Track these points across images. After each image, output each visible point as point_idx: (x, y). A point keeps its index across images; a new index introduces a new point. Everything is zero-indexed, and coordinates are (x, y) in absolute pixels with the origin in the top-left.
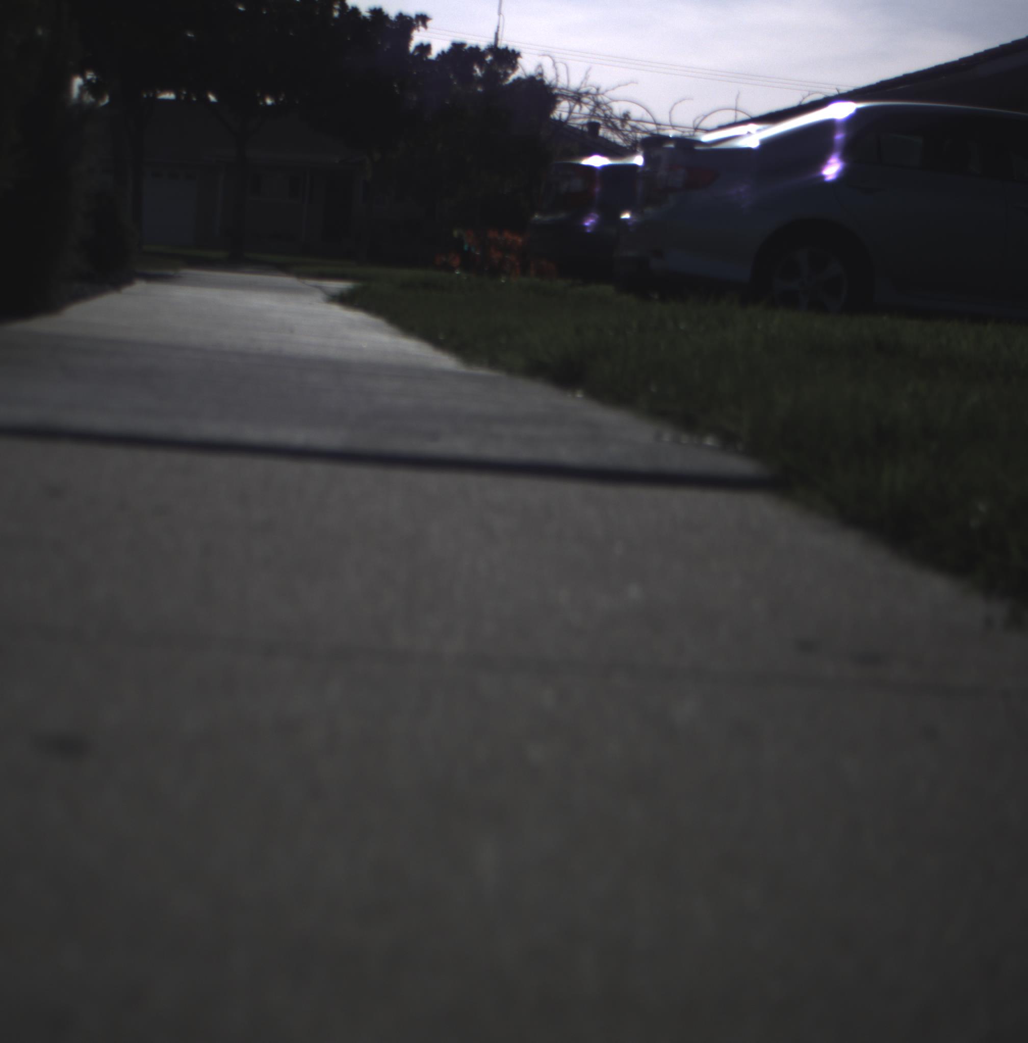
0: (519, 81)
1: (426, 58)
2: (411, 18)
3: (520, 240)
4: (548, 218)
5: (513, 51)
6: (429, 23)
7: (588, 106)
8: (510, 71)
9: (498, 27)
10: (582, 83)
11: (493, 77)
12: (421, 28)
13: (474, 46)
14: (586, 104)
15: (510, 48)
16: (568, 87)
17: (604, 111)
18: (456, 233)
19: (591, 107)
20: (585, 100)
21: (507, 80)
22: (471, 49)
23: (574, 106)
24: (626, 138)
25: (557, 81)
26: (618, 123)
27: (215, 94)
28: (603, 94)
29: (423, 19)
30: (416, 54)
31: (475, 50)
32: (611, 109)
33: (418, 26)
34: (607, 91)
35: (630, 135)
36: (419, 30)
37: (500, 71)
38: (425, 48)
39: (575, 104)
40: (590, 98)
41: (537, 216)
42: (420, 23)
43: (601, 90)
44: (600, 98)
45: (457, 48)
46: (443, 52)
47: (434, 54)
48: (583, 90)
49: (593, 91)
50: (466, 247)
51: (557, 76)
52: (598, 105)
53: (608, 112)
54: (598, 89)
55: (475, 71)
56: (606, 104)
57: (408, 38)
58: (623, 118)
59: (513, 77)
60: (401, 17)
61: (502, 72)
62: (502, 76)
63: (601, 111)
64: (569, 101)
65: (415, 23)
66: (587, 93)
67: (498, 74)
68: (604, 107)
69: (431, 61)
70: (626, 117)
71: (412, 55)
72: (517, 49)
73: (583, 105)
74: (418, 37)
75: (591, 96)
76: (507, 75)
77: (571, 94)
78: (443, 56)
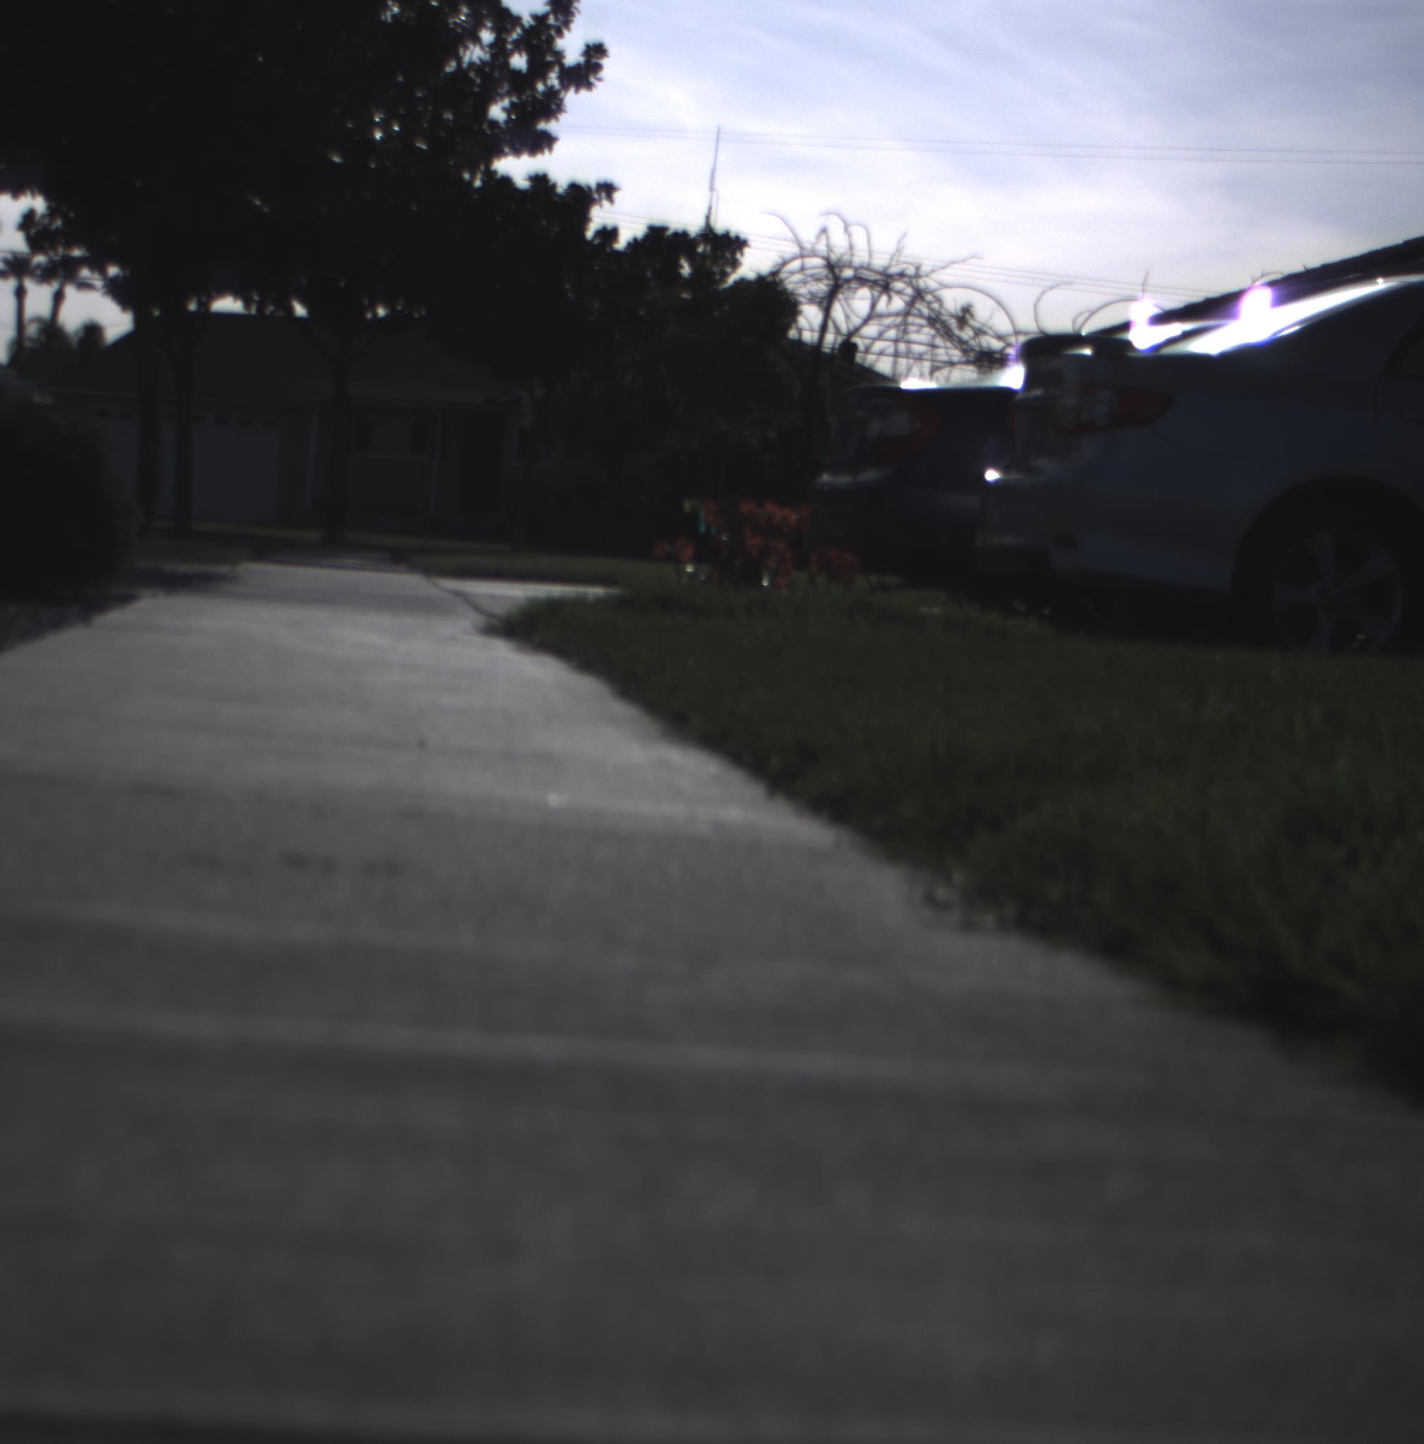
0: (742, 282)
1: (612, 248)
2: (589, 188)
3: (794, 517)
4: (843, 480)
5: (737, 238)
6: (616, 196)
7: (902, 297)
8: (729, 270)
9: (710, 208)
10: (892, 259)
11: (707, 276)
12: (606, 203)
13: (680, 231)
14: (899, 292)
15: (733, 235)
16: (869, 265)
17: (929, 303)
18: (687, 506)
19: (907, 299)
20: (898, 285)
21: (725, 281)
22: (676, 234)
23: (879, 297)
24: (964, 347)
25: (852, 255)
26: (953, 323)
27: (304, 302)
28: (927, 276)
29: (608, 189)
30: (597, 242)
31: (682, 237)
32: (939, 300)
33: (600, 200)
34: (933, 271)
35: (972, 342)
36: (601, 206)
37: (715, 269)
38: (609, 234)
39: (881, 293)
40: (906, 282)
41: (826, 478)
42: (603, 195)
43: (925, 269)
44: (922, 283)
45: (656, 233)
46: (635, 240)
47: (621, 244)
48: (894, 270)
49: (911, 271)
50: (702, 528)
51: (851, 247)
52: (919, 294)
53: (936, 306)
54: (918, 268)
55: (682, 267)
56: (931, 292)
57: (585, 219)
58: (960, 314)
59: (732, 279)
60: (574, 188)
61: (718, 271)
62: (718, 277)
63: (925, 304)
64: (871, 288)
65: (596, 196)
66: (902, 275)
67: (712, 274)
68: (929, 298)
69: (618, 253)
70: (965, 315)
71: (590, 243)
72: (743, 236)
73: (892, 294)
74: (600, 216)
75: (907, 279)
76: (725, 275)
77: (874, 277)
78: (635, 245)
